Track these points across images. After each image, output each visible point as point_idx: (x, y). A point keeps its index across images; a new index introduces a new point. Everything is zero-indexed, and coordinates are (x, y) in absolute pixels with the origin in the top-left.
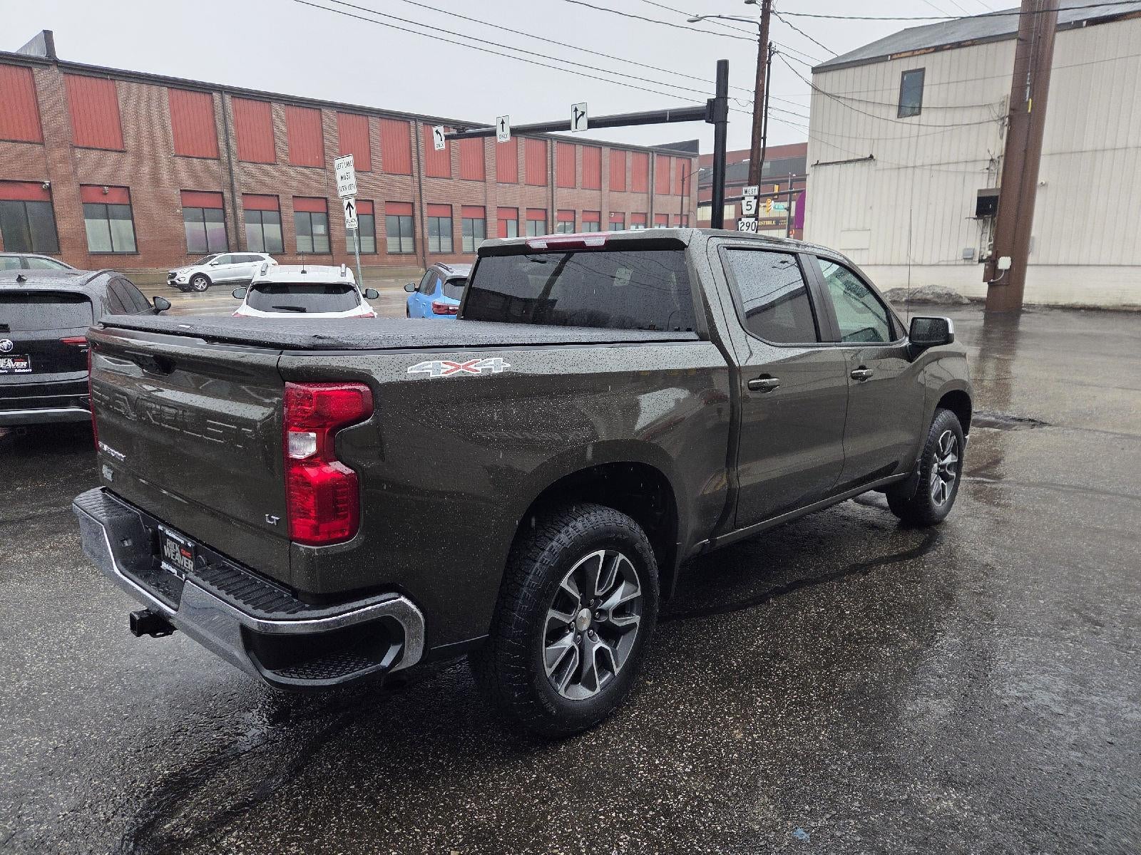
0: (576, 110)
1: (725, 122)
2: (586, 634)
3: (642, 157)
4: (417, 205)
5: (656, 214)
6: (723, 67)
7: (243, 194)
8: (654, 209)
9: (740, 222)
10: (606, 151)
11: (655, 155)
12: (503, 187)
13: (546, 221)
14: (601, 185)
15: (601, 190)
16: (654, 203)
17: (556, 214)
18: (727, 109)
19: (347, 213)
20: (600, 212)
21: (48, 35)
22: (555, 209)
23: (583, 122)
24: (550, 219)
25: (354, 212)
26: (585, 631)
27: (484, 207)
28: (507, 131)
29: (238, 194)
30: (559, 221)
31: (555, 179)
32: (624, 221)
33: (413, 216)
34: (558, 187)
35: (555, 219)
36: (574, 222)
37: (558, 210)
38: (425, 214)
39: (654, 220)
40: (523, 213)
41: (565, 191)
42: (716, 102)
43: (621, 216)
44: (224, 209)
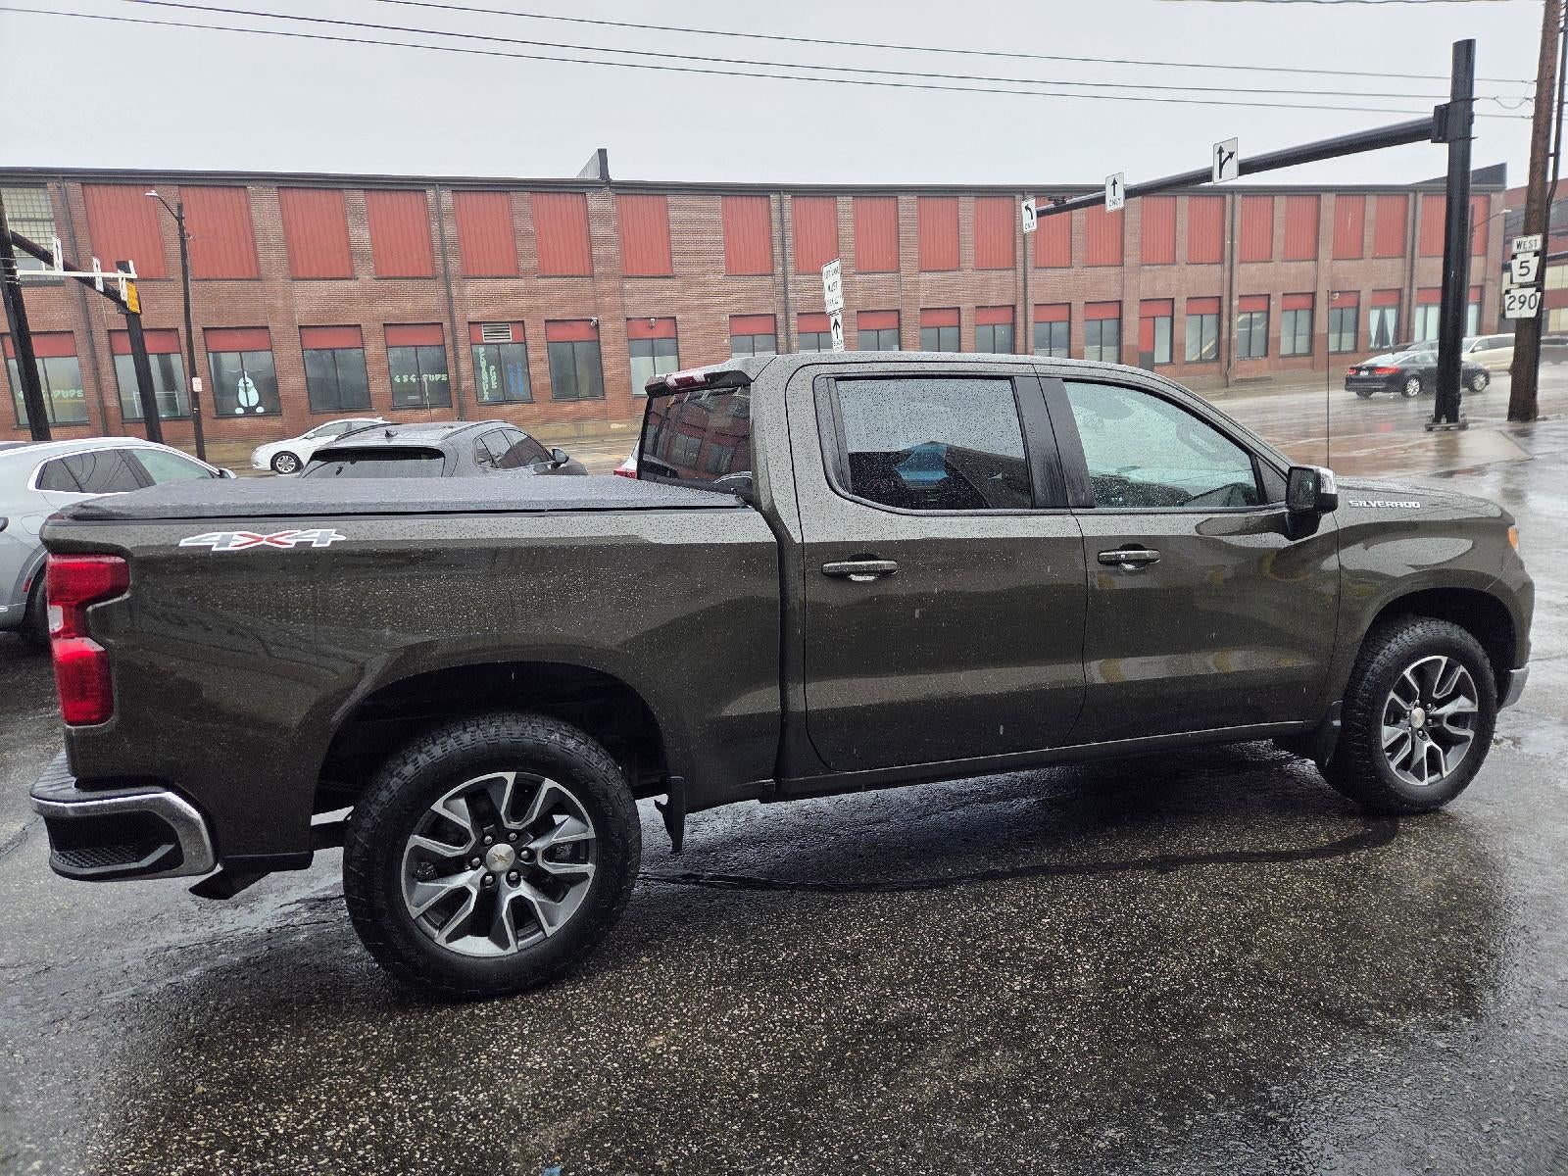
0: (1221, 151)
1: (1467, 138)
2: (503, 877)
3: (1397, 202)
4: (1020, 309)
5: (1419, 289)
6: (1464, 52)
7: (798, 314)
8: (1415, 281)
9: (1507, 296)
10: (1328, 200)
11: (1420, 196)
12: (1151, 271)
13: (1219, 315)
14: (1317, 251)
15: (1316, 259)
16: (1415, 272)
17: (1236, 303)
18: (1471, 116)
19: (833, 332)
20: (1314, 294)
21: (602, 153)
22: (1236, 295)
23: (1231, 167)
24: (1225, 311)
25: (840, 331)
26: (502, 872)
27: (1120, 302)
28: (1120, 193)
29: (793, 314)
30: (1240, 313)
31: (1237, 249)
32: (1359, 304)
33: (1014, 324)
34: (1241, 262)
35: (1235, 311)
36: (1268, 313)
37: (1240, 296)
38: (1030, 319)
39: (1414, 299)
40: (1181, 306)
41: (1252, 267)
42: (1451, 110)
43: (1349, 300)
44: (776, 335)
